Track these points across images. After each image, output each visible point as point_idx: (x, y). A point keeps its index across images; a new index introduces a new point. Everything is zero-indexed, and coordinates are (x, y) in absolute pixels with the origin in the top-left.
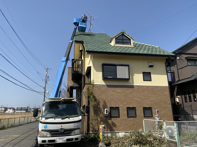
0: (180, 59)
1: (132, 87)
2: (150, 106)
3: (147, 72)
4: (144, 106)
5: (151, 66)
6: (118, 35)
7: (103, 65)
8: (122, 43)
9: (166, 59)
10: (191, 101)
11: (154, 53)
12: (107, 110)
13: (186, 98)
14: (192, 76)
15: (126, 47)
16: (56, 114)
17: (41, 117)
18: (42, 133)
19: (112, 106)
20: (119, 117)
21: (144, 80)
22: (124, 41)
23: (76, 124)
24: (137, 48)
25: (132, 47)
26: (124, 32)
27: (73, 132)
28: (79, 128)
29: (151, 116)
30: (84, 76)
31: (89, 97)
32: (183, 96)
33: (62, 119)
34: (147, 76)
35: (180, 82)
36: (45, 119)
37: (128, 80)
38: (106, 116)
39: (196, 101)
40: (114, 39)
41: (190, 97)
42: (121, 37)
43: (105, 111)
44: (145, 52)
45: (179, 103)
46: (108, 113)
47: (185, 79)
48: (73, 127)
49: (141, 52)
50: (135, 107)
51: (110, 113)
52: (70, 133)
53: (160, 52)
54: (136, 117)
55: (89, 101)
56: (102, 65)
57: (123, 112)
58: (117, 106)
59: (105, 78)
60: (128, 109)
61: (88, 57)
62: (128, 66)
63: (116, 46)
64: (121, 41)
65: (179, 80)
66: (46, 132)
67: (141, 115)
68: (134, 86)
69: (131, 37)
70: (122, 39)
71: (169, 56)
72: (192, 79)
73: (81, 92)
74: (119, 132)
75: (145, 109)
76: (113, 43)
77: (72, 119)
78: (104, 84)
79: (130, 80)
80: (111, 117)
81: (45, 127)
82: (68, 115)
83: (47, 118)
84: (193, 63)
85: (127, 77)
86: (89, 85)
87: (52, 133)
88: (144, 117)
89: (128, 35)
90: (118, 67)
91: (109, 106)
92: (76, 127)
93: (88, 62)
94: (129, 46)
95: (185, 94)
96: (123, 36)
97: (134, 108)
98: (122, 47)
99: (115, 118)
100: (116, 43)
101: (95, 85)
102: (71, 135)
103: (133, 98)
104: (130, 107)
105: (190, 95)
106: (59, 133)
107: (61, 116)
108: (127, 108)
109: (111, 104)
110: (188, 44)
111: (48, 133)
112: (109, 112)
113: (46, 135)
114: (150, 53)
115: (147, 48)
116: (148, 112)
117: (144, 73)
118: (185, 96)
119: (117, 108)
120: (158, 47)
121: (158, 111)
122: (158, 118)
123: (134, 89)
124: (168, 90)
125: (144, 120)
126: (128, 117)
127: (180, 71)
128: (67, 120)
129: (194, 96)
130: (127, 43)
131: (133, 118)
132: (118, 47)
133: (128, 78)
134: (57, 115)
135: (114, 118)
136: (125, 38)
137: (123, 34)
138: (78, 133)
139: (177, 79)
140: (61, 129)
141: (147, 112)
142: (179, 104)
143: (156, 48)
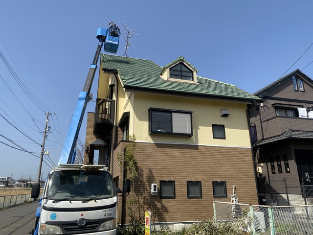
0: (265, 106)
1: (196, 147)
2: (223, 180)
3: (218, 124)
4: (215, 180)
5: (225, 116)
6: (174, 63)
7: (151, 110)
8: (180, 77)
9: (248, 105)
10: (281, 172)
11: (229, 95)
12: (155, 186)
13: (273, 167)
14: (283, 133)
15: (186, 84)
16: (71, 193)
17: (46, 198)
18: (45, 228)
19: (164, 180)
20: (174, 197)
21: (214, 138)
22: (183, 74)
23: (108, 211)
24: (203, 87)
25: (195, 84)
26: (183, 60)
27: (102, 225)
28: (112, 218)
29: (225, 197)
30: (116, 128)
31: (126, 164)
32: (269, 164)
33: (83, 202)
34: (219, 131)
35: (264, 142)
36: (53, 202)
37: (190, 137)
38: (153, 197)
39: (289, 172)
40: (168, 69)
41: (280, 165)
42: (178, 68)
43: (152, 187)
44: (217, 93)
45: (262, 174)
46: (157, 191)
47: (272, 137)
48: (103, 217)
49: (210, 92)
50: (200, 182)
51: (160, 191)
52: (96, 226)
53: (238, 93)
54: (201, 197)
55: (125, 171)
56: (149, 111)
57: (181, 189)
58: (172, 180)
59: (153, 133)
60: (190, 183)
61: (125, 97)
62: (191, 113)
63: (171, 81)
64: (179, 73)
65: (263, 139)
66: (54, 226)
67: (210, 193)
68: (199, 147)
69: (194, 69)
70: (180, 70)
71: (253, 101)
72: (284, 137)
73: (109, 155)
74: (174, 223)
75: (215, 184)
76: (166, 76)
77: (100, 203)
78: (152, 142)
79: (193, 138)
80: (161, 197)
81: (53, 217)
82: (94, 195)
83: (56, 201)
84: (283, 114)
85: (188, 131)
86: (127, 143)
87: (64, 227)
88: (215, 197)
89: (189, 65)
90: (174, 114)
91: (158, 178)
92: (107, 217)
93: (124, 104)
94: (191, 82)
95: (272, 161)
96: (182, 66)
97: (198, 183)
98: (180, 83)
99: (168, 200)
100: (171, 75)
101: (137, 144)
102: (99, 230)
103: (198, 167)
104: (193, 181)
105: (279, 163)
106: (78, 227)
107: (82, 197)
108: (188, 182)
109: (162, 175)
110: (277, 84)
111: (58, 228)
112: (158, 188)
113: (54, 231)
114: (223, 94)
115: (218, 86)
116: (220, 188)
117: (214, 126)
118: (273, 164)
119: (172, 183)
120: (234, 86)
121: (235, 188)
122: (236, 199)
123: (199, 151)
124: (250, 153)
125: (215, 203)
126: (189, 198)
127: (264, 124)
128: (92, 204)
129: (285, 164)
130: (187, 77)
131: (196, 199)
132: (174, 82)
133: (190, 133)
134: (74, 195)
135: (166, 200)
136: (184, 69)
137: (182, 63)
138: (110, 227)
139: (259, 137)
140: (82, 220)
141: (218, 189)
142: (263, 176)
143: (232, 88)
